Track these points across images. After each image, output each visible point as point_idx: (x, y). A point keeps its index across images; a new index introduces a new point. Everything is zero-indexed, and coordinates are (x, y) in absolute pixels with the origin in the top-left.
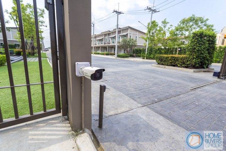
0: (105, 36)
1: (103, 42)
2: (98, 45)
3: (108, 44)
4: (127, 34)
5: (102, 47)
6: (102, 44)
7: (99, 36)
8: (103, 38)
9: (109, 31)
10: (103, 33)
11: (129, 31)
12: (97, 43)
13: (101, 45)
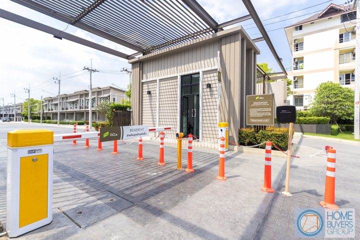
0: (81, 97)
1: (78, 106)
2: (69, 110)
3: (85, 108)
4: (109, 96)
5: (76, 113)
6: (76, 108)
7: (71, 96)
8: (78, 100)
9: (85, 91)
10: (77, 92)
11: (111, 93)
12: (69, 106)
13: (75, 110)
